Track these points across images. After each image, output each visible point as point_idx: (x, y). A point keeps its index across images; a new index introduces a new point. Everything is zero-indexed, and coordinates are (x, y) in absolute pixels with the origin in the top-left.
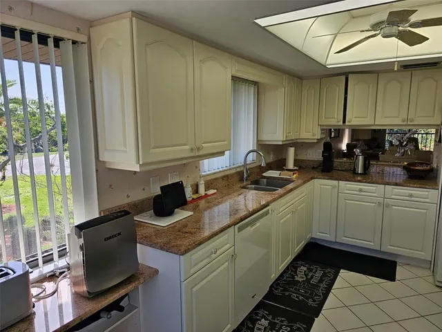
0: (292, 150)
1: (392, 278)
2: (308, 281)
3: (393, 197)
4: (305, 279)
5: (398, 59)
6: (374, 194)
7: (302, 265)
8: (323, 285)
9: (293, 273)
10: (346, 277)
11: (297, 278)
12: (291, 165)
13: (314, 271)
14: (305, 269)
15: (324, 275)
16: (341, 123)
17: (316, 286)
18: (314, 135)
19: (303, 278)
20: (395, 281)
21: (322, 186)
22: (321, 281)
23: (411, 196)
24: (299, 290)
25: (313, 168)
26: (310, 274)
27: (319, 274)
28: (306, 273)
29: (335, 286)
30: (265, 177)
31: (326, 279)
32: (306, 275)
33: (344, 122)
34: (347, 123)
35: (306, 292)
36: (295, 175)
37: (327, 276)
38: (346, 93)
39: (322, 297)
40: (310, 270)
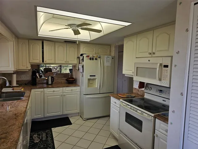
0: (15, 76)
1: (71, 124)
2: (41, 140)
3: (66, 92)
4: (39, 140)
5: (78, 40)
6: (59, 92)
7: (34, 134)
8: (49, 139)
9: (32, 140)
10: (56, 131)
11: (36, 142)
12: (15, 84)
13: (41, 134)
14: (36, 135)
15: (47, 134)
16: (41, 62)
17: (46, 140)
18: (27, 68)
19: (38, 140)
20: (72, 124)
21: (36, 92)
22: (47, 137)
23: (72, 90)
24: (40, 147)
25: (26, 84)
26: (41, 136)
27: (44, 135)
28: (38, 137)
29: (54, 137)
30: (4, 93)
31: (49, 136)
32: (39, 138)
33: (43, 61)
34: (45, 62)
35: (44, 146)
36: (23, 89)
37: (48, 134)
38: (43, 48)
39: (52, 144)
40: (39, 135)
